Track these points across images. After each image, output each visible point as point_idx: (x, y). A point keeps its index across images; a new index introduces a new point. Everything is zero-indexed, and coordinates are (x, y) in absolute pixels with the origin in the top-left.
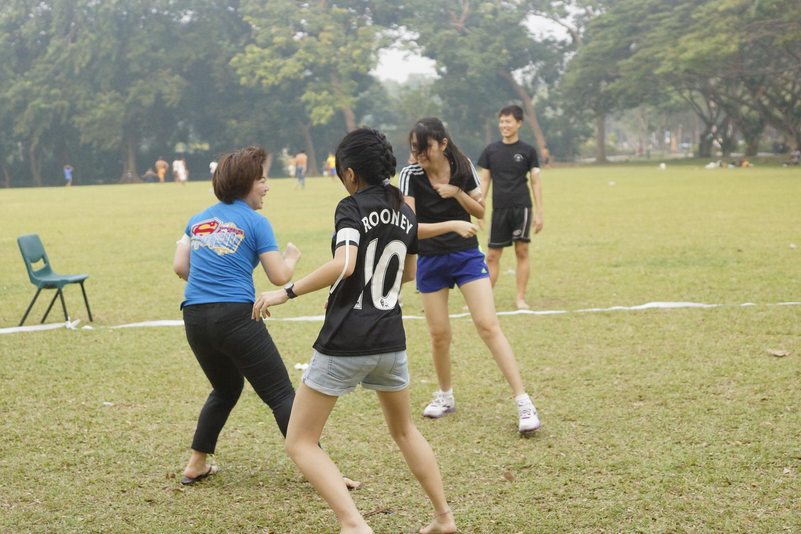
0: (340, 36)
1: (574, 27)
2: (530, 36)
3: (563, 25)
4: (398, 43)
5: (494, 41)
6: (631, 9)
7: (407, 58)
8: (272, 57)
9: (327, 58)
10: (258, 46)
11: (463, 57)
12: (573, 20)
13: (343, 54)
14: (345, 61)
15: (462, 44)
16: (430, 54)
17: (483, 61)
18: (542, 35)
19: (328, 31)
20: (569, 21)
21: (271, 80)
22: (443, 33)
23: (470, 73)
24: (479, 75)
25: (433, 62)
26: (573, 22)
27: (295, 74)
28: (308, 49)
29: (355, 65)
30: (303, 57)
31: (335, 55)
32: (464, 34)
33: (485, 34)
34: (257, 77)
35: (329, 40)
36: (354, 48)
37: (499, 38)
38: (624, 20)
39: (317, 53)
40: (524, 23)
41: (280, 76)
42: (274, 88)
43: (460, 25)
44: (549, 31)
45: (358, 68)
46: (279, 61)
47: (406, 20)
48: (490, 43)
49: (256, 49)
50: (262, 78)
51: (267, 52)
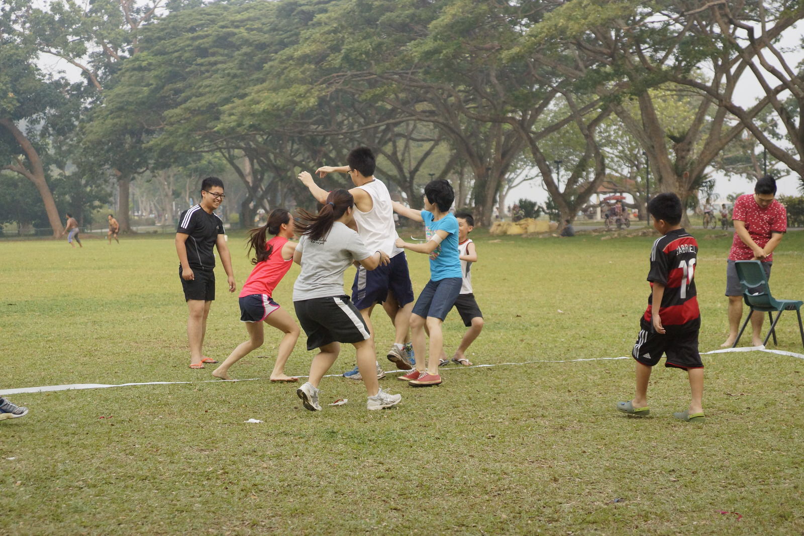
1: (90, 68)
2: (39, 77)
3: (77, 65)
18: (51, 76)
20: (84, 61)
26: (90, 62)
40: (33, 61)
44: (59, 72)
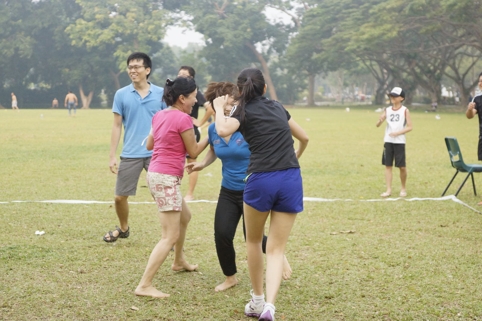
0: (140, 16)
1: (296, 16)
2: (267, 21)
3: (289, 14)
4: (179, 22)
5: (243, 23)
6: (332, 6)
7: (184, 32)
8: (94, 28)
9: (131, 30)
10: (84, 19)
11: (222, 33)
12: (296, 11)
13: (142, 28)
14: (143, 32)
15: (222, 25)
16: (200, 30)
17: (235, 36)
18: (275, 20)
19: (133, 12)
20: (293, 12)
21: (92, 43)
22: (208, 17)
23: (226, 44)
24: (231, 45)
25: (202, 36)
26: (296, 13)
27: (109, 40)
28: (118, 23)
29: (150, 36)
30: (115, 29)
31: (137, 28)
32: (223, 18)
33: (237, 18)
34: (83, 41)
35: (133, 18)
36: (149, 24)
37: (246, 21)
38: (327, 13)
39: (125, 27)
40: (263, 12)
41: (98, 40)
42: (94, 48)
43: (221, 12)
45: (151, 37)
46: (98, 31)
47: (185, 7)
48: (240, 24)
49: (83, 22)
50: (86, 41)
51: (91, 24)
